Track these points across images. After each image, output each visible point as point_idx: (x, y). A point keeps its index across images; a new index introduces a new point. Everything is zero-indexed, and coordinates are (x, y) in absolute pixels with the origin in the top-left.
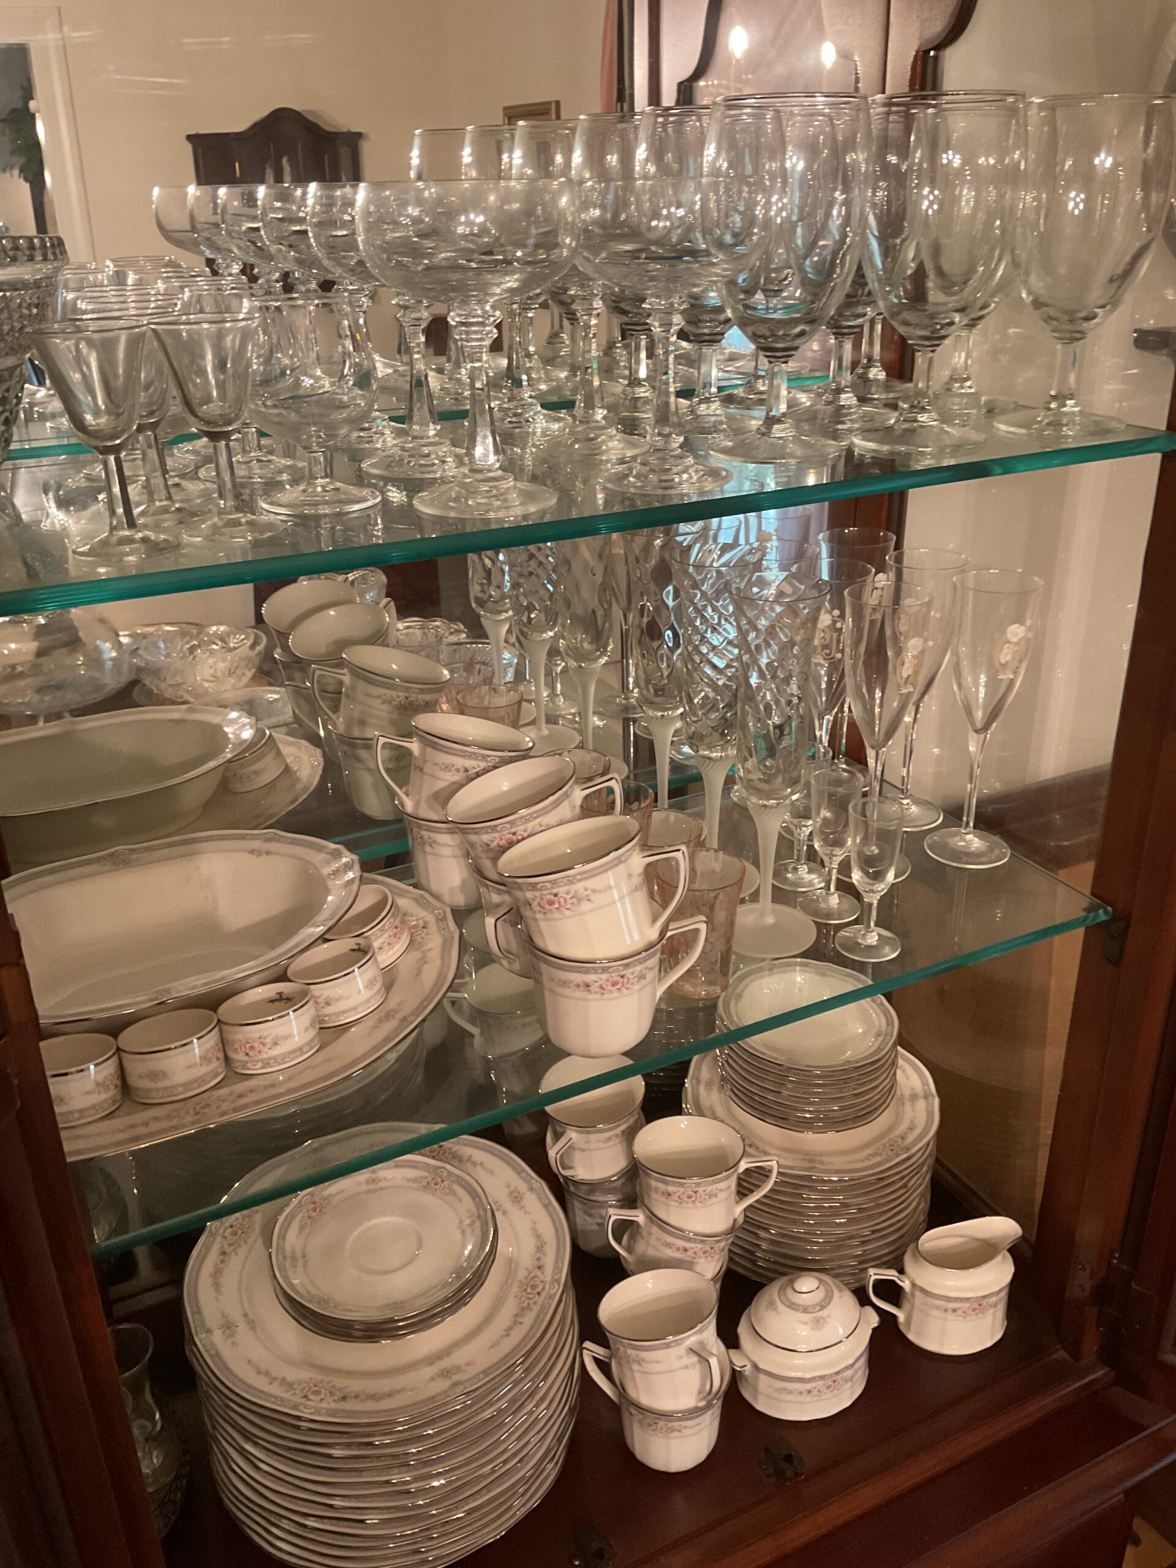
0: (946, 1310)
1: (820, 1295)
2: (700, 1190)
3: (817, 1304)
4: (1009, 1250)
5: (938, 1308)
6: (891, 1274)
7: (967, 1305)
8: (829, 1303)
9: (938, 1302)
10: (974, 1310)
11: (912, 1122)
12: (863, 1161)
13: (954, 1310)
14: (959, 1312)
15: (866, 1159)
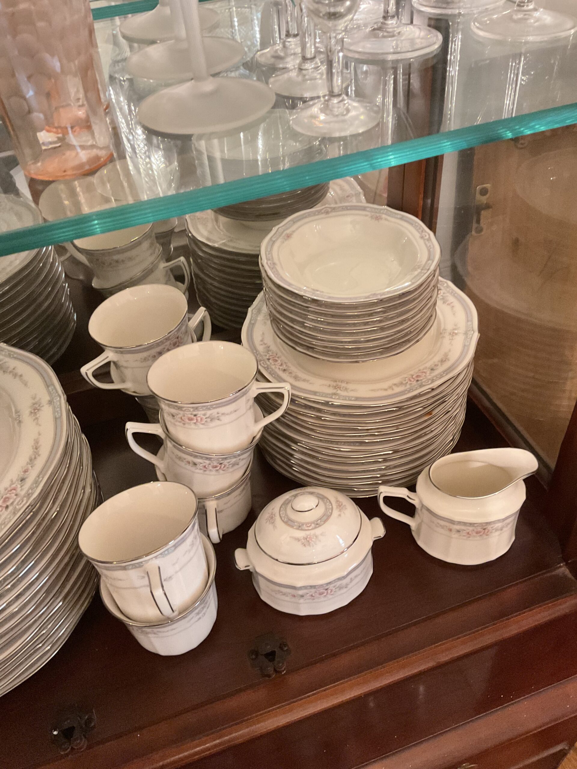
0: (450, 530)
1: (320, 511)
2: (200, 413)
3: (313, 523)
4: (524, 480)
5: (443, 527)
6: (402, 493)
7: (471, 528)
8: (325, 521)
9: (442, 523)
10: (477, 533)
11: (446, 355)
12: (386, 390)
13: (458, 531)
14: (464, 533)
15: (391, 387)
